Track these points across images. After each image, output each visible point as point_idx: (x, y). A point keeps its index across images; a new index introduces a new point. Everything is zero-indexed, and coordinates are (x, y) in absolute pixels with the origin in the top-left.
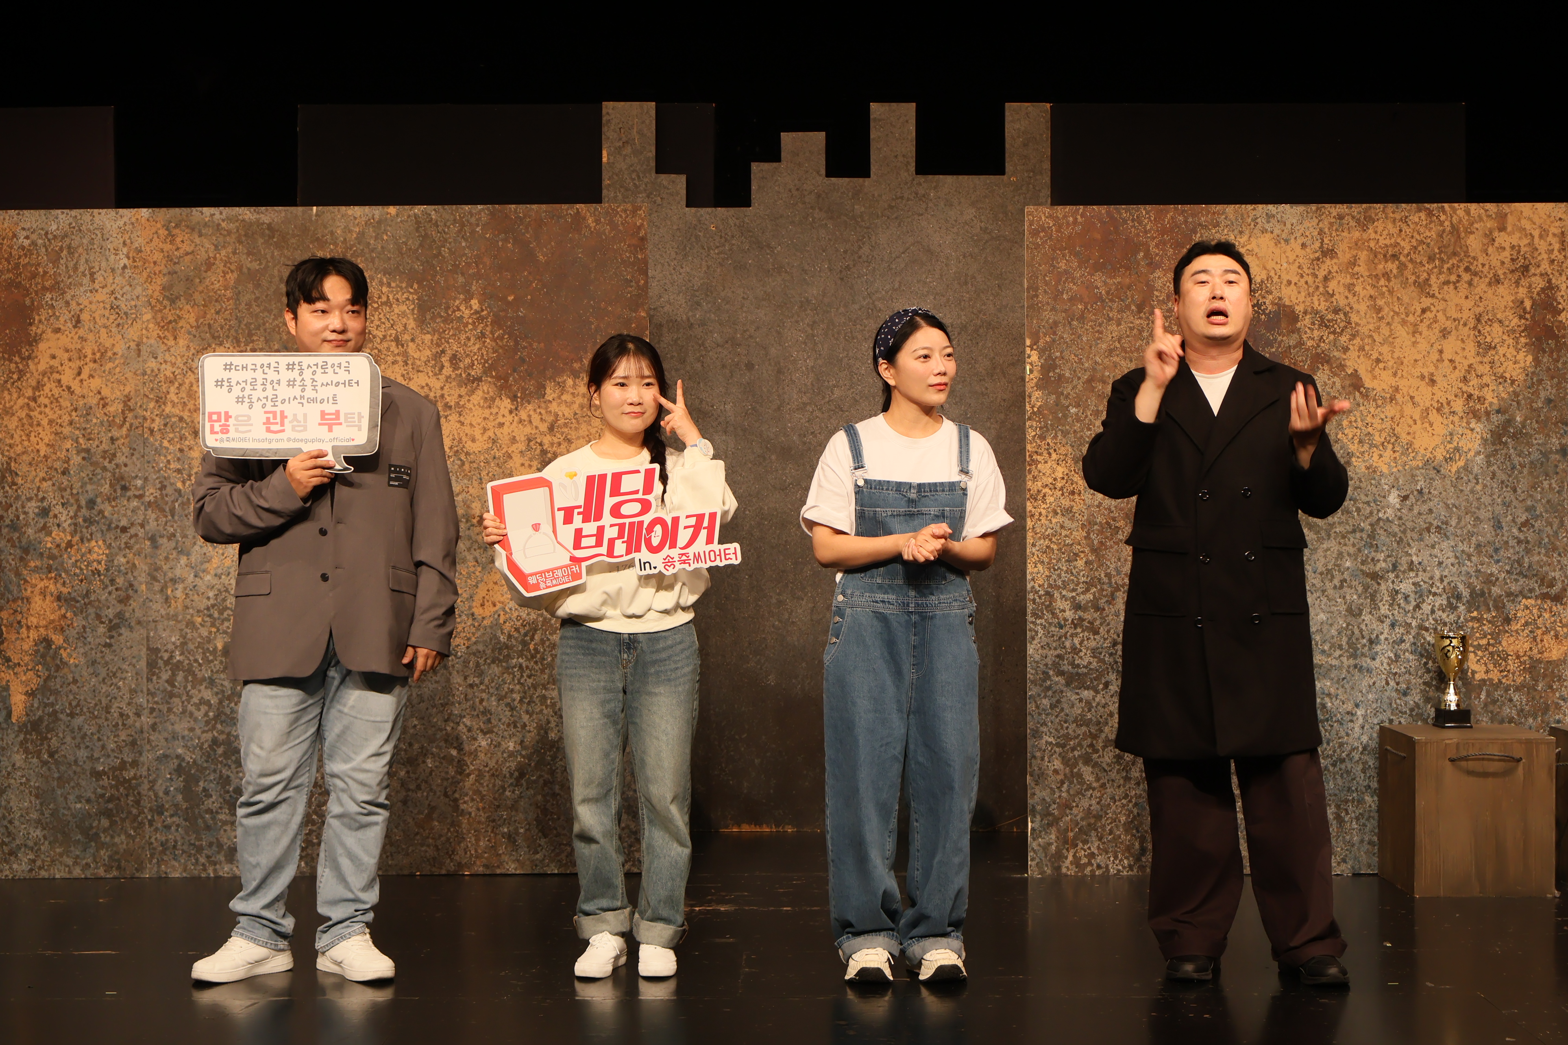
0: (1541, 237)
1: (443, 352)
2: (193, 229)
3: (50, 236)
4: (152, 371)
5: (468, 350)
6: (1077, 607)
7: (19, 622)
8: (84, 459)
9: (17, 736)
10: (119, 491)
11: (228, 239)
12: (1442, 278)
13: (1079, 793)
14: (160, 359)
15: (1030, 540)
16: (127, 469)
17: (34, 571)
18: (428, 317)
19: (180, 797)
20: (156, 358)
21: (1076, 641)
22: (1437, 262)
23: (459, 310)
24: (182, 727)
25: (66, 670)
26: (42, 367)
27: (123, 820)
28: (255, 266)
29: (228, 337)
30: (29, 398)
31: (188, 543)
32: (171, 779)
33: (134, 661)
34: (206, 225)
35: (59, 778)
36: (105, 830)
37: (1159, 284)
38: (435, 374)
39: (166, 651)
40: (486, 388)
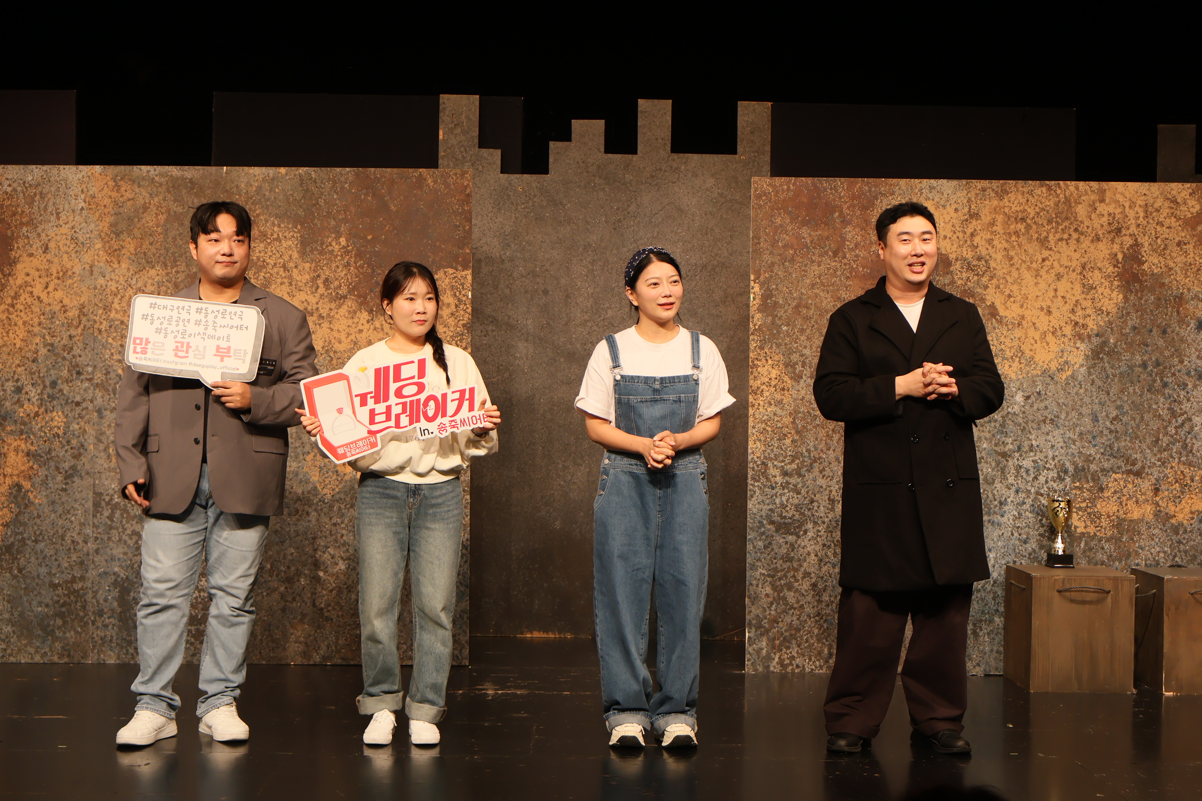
0: (1130, 207)
1: (318, 276)
2: (134, 182)
3: (27, 185)
4: (101, 286)
5: (337, 275)
6: (785, 474)
8: (49, 351)
10: (75, 376)
11: (160, 189)
12: (1058, 236)
13: (785, 611)
14: (107, 278)
15: (751, 424)
16: (81, 359)
17: (10, 434)
18: (308, 250)
19: (115, 604)
20: (104, 277)
21: (784, 499)
22: (1054, 224)
23: (331, 245)
24: (118, 551)
25: (32, 508)
26: (19, 282)
27: (73, 620)
28: (180, 210)
29: (158, 262)
30: (8, 305)
32: (109, 590)
33: (83, 502)
34: (143, 179)
35: (25, 588)
36: (59, 628)
37: (849, 236)
38: (312, 293)
39: (108, 495)
40: (350, 303)
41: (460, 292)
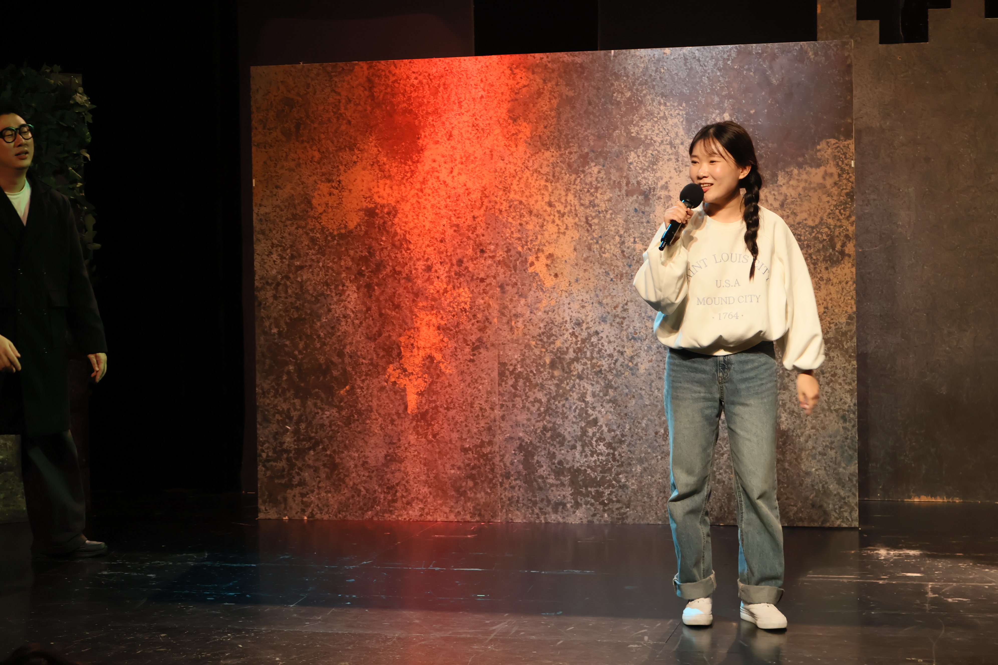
2: (528, 69)
3: (432, 77)
4: (501, 169)
7: (412, 345)
8: (455, 231)
9: (411, 423)
10: (479, 253)
11: (552, 75)
14: (506, 161)
16: (484, 238)
17: (422, 309)
18: (693, 126)
19: (521, 467)
24: (522, 418)
25: (443, 378)
26: (427, 168)
27: (483, 482)
28: (571, 94)
29: (552, 144)
30: (418, 190)
31: (526, 288)
32: (515, 454)
34: (537, 65)
35: (440, 452)
36: (471, 489)
39: (511, 365)
41: (843, 162)
